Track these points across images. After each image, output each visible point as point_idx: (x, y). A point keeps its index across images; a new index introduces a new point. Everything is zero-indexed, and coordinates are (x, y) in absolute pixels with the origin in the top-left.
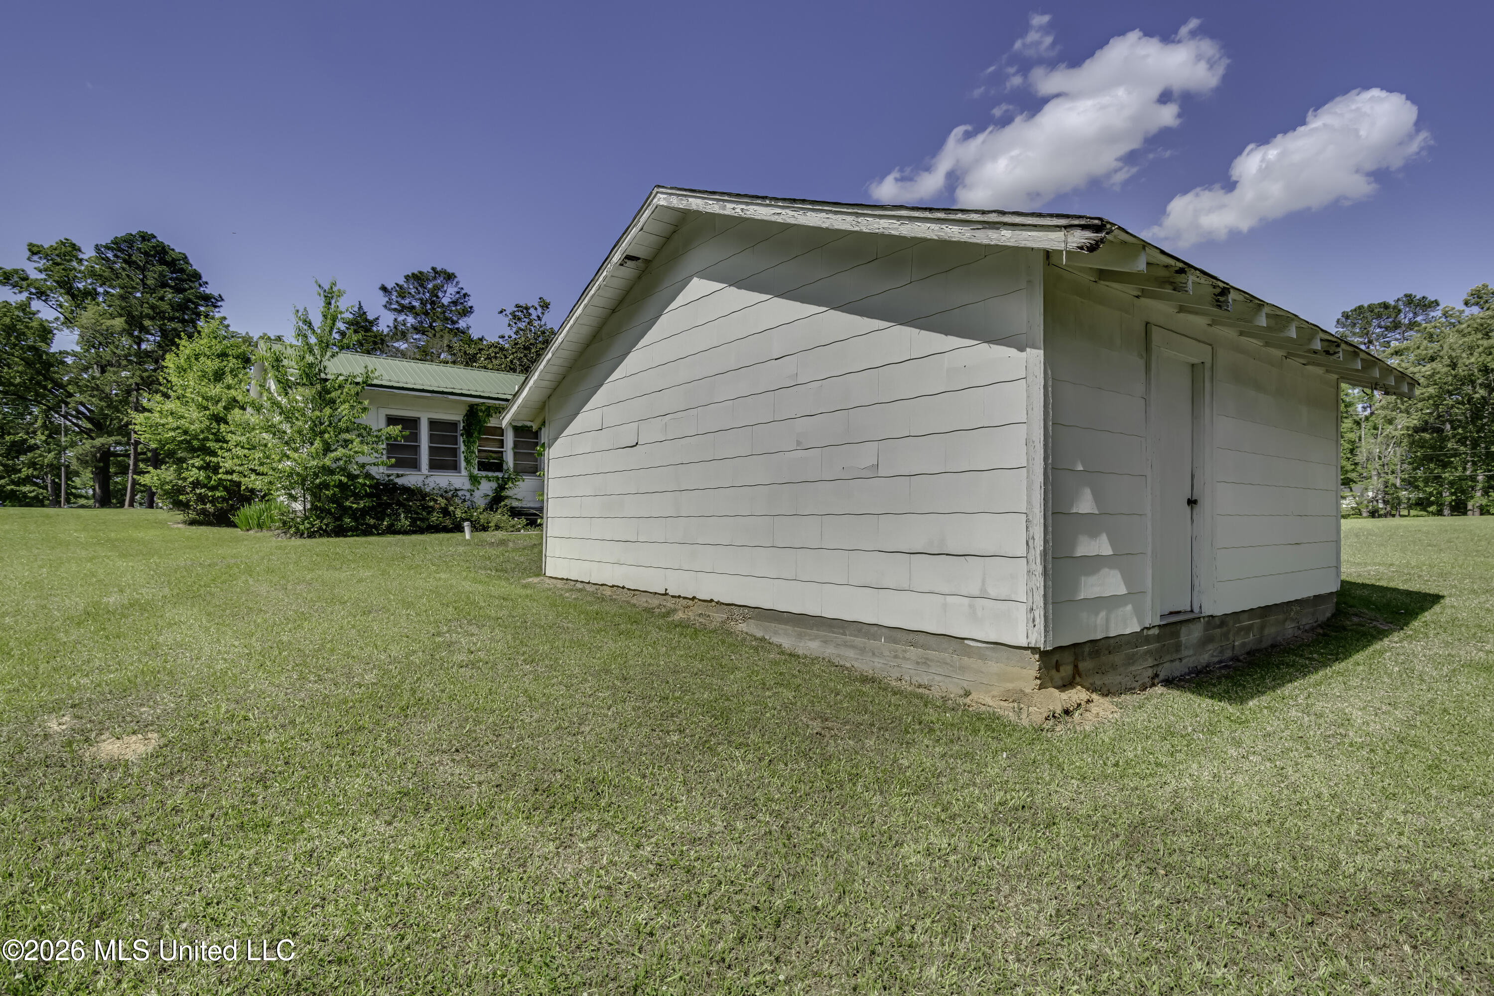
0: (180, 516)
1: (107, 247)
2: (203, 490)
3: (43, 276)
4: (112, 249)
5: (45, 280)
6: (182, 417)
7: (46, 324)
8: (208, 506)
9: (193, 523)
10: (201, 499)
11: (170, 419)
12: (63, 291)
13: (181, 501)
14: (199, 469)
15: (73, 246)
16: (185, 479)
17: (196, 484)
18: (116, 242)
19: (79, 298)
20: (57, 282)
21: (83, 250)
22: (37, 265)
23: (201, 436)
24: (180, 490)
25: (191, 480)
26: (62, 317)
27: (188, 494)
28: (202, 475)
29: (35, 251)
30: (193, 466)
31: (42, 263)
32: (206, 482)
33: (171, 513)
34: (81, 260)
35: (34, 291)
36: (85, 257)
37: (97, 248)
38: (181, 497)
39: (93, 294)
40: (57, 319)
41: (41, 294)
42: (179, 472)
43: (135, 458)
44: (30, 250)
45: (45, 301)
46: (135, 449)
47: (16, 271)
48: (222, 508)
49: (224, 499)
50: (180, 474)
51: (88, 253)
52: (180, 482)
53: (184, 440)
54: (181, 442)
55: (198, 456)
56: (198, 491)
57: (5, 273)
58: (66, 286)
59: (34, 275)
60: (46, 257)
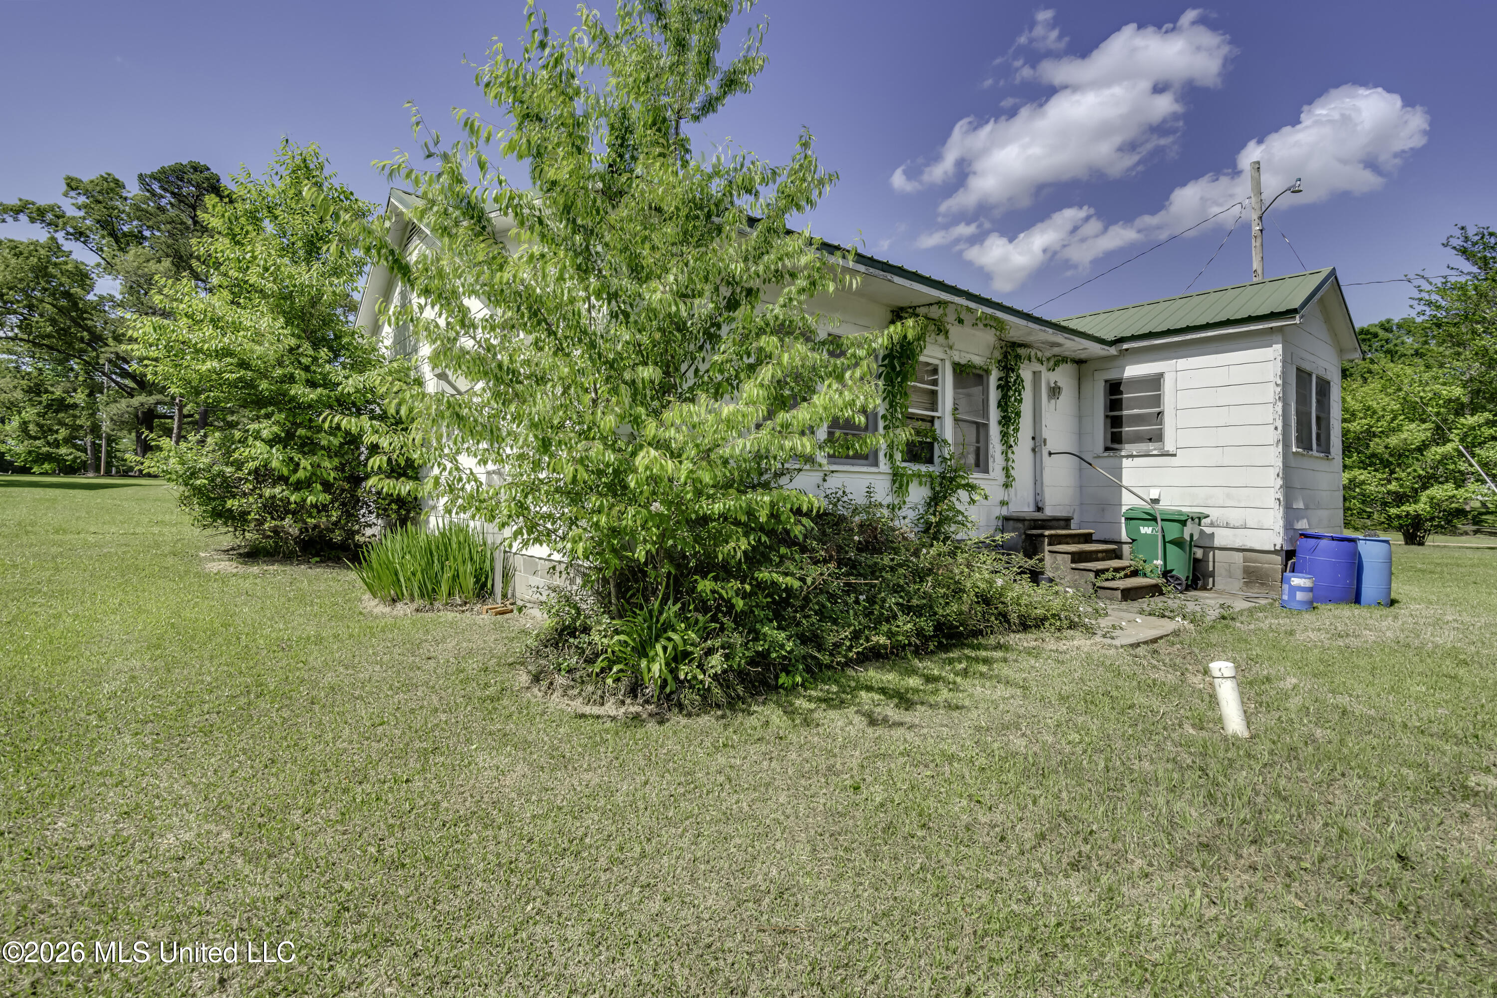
0: (226, 537)
1: (153, 177)
2: (277, 490)
3: (82, 213)
4: (159, 181)
5: (84, 218)
6: (237, 327)
7: (82, 267)
8: (288, 521)
9: (252, 555)
10: (272, 508)
11: (209, 331)
12: (105, 233)
13: (230, 510)
14: (271, 443)
15: (117, 182)
16: (239, 465)
17: (263, 475)
18: (163, 171)
19: (122, 241)
20: (98, 222)
21: (128, 188)
22: (74, 201)
23: (279, 372)
24: (228, 487)
25: (251, 465)
26: (103, 262)
27: (245, 495)
28: (277, 458)
29: (73, 185)
30: (257, 436)
31: (82, 200)
32: (285, 472)
33: (209, 531)
34: (126, 199)
35: (71, 230)
36: (129, 195)
37: (141, 177)
38: (229, 503)
39: (139, 238)
40: (99, 265)
41: (80, 235)
42: (226, 448)
43: (180, 420)
44: (68, 185)
45: (84, 243)
46: (180, 410)
47: (52, 209)
48: (316, 527)
49: (322, 509)
50: (229, 453)
51: (133, 190)
52: (229, 470)
53: (240, 379)
54: (233, 384)
55: (268, 416)
56: (267, 492)
57: (39, 209)
58: (108, 225)
59: (71, 212)
60: (87, 193)
